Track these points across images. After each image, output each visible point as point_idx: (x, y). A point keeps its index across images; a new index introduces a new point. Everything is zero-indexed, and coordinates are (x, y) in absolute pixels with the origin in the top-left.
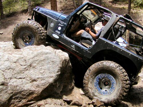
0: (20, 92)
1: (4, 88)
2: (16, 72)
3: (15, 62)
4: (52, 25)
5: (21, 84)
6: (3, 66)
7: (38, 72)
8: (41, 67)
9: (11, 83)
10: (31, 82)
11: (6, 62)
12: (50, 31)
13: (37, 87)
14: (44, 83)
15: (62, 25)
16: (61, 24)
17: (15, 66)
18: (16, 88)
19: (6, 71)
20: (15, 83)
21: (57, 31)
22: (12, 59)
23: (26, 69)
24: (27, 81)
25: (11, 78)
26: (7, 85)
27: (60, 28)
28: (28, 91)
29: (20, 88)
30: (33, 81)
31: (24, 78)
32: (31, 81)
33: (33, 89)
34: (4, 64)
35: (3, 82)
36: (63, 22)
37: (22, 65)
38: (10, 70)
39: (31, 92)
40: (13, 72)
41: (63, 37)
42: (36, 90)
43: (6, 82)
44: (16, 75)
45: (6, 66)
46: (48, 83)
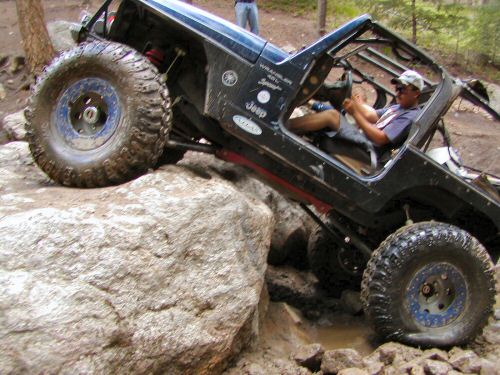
0: (174, 358)
1: (123, 355)
2: (148, 287)
3: (137, 248)
4: (230, 78)
5: (170, 327)
6: (102, 269)
7: (212, 274)
8: (217, 256)
9: (142, 332)
10: (197, 315)
11: (104, 249)
12: (222, 102)
13: (217, 329)
14: (235, 311)
15: (274, 87)
16: (268, 80)
17: (139, 261)
18: (161, 348)
19: (116, 287)
20: (153, 329)
21: (251, 107)
22: (121, 234)
23: (173, 270)
24: (186, 314)
25: (136, 313)
26: (130, 343)
27: (264, 97)
28: (197, 349)
29: (171, 344)
30: (203, 310)
31: (174, 305)
32: (196, 310)
33: (208, 339)
34: (99, 259)
35: (117, 334)
36: (280, 76)
37: (159, 257)
38: (127, 280)
39: (204, 350)
40: (137, 287)
41: (279, 130)
42: (217, 341)
43: (124, 330)
44: (149, 298)
45: (111, 267)
46: (248, 308)
